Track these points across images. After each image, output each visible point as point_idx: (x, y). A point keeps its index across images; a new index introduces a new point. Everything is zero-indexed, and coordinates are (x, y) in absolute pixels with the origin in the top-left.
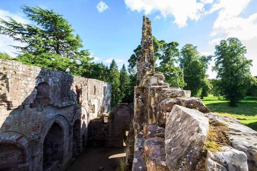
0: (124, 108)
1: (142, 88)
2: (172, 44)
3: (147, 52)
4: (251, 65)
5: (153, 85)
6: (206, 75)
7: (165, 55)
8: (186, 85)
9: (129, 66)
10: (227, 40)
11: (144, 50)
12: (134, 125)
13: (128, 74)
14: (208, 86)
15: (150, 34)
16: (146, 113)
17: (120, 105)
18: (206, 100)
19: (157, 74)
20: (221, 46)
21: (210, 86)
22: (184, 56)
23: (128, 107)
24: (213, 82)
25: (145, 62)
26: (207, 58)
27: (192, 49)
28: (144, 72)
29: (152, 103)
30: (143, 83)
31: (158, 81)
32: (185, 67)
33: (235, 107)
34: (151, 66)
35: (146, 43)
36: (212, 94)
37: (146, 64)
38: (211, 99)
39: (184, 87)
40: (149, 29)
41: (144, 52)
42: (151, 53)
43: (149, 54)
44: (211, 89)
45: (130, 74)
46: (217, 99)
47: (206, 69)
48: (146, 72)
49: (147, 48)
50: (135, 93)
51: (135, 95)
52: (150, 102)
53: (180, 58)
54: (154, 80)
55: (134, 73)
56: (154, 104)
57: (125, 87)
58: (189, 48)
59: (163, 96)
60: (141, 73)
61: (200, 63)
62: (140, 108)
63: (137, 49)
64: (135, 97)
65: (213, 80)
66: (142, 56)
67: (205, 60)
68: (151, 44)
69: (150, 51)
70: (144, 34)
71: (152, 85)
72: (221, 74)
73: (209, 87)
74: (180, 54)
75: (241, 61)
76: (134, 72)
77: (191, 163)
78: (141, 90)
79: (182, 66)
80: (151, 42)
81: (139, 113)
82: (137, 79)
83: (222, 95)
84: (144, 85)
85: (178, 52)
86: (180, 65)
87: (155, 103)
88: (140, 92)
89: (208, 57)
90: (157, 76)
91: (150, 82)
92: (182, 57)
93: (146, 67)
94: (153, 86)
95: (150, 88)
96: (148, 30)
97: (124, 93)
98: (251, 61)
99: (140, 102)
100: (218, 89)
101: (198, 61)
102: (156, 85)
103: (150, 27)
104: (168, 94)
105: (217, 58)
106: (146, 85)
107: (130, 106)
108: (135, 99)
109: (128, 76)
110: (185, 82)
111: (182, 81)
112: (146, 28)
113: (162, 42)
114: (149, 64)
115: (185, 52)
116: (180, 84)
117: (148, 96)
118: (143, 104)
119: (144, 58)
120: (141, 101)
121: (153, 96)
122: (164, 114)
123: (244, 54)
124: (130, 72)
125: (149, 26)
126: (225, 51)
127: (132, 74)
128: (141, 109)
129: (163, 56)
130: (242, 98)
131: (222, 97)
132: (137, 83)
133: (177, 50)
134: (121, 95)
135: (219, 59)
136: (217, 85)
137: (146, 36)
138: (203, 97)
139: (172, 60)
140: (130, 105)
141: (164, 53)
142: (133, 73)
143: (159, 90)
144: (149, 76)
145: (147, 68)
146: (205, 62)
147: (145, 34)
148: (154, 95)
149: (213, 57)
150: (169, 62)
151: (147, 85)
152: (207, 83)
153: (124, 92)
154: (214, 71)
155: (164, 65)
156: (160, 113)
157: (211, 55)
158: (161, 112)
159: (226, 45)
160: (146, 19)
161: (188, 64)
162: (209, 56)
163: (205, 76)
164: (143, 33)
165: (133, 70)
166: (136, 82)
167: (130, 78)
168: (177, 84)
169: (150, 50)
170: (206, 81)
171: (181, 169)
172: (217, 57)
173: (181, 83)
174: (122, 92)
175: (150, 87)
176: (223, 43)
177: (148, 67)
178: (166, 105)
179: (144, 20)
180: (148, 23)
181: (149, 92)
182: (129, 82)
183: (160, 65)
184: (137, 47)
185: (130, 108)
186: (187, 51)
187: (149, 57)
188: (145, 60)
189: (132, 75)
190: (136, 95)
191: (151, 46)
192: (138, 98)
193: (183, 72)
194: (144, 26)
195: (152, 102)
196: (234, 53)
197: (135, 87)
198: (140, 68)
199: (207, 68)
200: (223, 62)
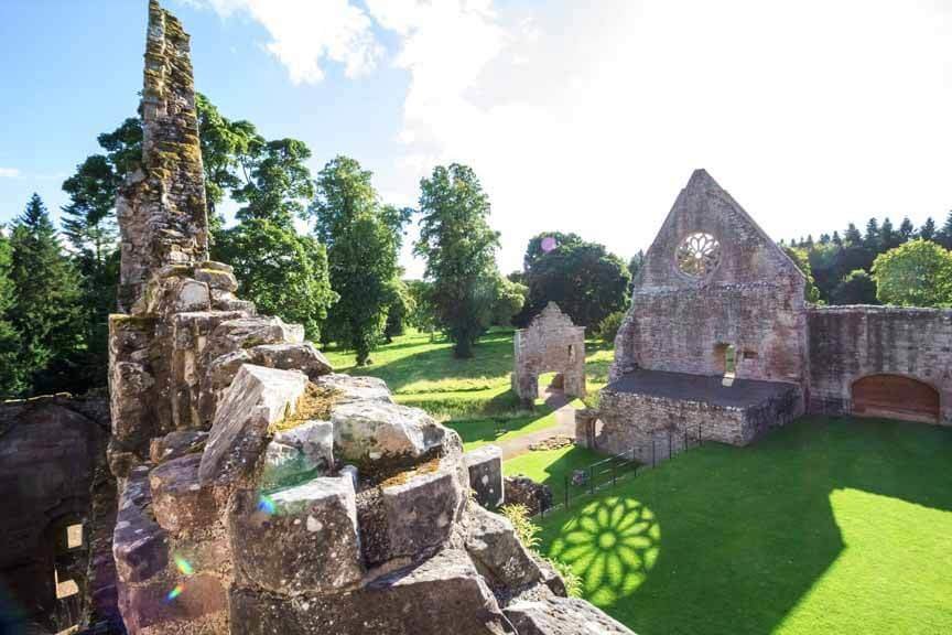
0: (49, 417)
1: (145, 320)
2: (284, 145)
3: (170, 164)
4: (498, 244)
5: (193, 309)
6: (398, 269)
7: (260, 182)
8: (337, 301)
9: (71, 210)
10: (450, 168)
11: (156, 155)
12: (113, 462)
13: (68, 248)
14: (405, 301)
15: (185, 91)
16: (166, 411)
17: (21, 408)
18: (400, 347)
19: (206, 270)
20: (436, 183)
21: (408, 301)
22: (332, 196)
23: (73, 409)
24: (417, 288)
25: (160, 210)
26: (399, 214)
27: (356, 180)
28: (159, 251)
29: (189, 370)
30: (150, 302)
31: (211, 296)
32: (332, 237)
33: (468, 357)
34: (193, 227)
35: (166, 124)
36: (415, 326)
37: (166, 217)
38: (412, 342)
39: (330, 306)
40: (183, 69)
41: (158, 162)
42: (190, 175)
43: (183, 176)
44: (410, 310)
45: (78, 250)
46: (427, 340)
47: (397, 250)
48: (170, 250)
49: (170, 148)
50: (111, 341)
51: (113, 353)
52: (182, 368)
53: (317, 204)
54: (193, 292)
55: (102, 247)
56: (194, 373)
57: (47, 316)
58: (348, 172)
59: (222, 346)
60: (143, 251)
61: (381, 229)
62: (141, 396)
63: (120, 135)
64: (113, 358)
65: (417, 283)
66: (145, 181)
67: (393, 218)
68: (191, 137)
69: (184, 163)
70: (154, 83)
71: (188, 311)
72: (435, 267)
73: (407, 306)
74: (315, 187)
75: (480, 233)
76: (101, 240)
77: (244, 461)
78: (141, 327)
79: (323, 232)
80: (188, 125)
81: (136, 414)
82: (123, 279)
83: (438, 327)
84: (154, 309)
85: (308, 182)
86: (318, 228)
87: (200, 370)
88: (136, 335)
89: (401, 211)
90: (206, 278)
91: (179, 299)
92: (323, 199)
93: (170, 228)
94: (190, 315)
95: (176, 320)
96: (173, 70)
97: (46, 342)
98: (498, 234)
99: (136, 372)
100: (428, 310)
101: (375, 220)
102: (203, 308)
103: (186, 59)
104: (236, 338)
105: (426, 219)
106: (163, 309)
107: (88, 403)
108: (115, 367)
109: (67, 258)
110: (333, 289)
111: (323, 287)
112: (167, 60)
113: (244, 128)
114: (183, 216)
115: (333, 183)
116: (315, 296)
117: (172, 348)
118: (150, 382)
119: (159, 188)
120: (141, 369)
121: (189, 349)
122: (218, 394)
123: (486, 215)
124: (76, 239)
125: (178, 54)
126: (444, 198)
127: (94, 249)
128: (143, 401)
129: (250, 187)
130: (483, 334)
131: (437, 334)
132: (121, 296)
133: (304, 173)
134: (26, 356)
135: (430, 219)
136: (425, 297)
137: (168, 95)
138: (392, 339)
139: (286, 208)
140: (84, 400)
141: (254, 176)
142: (98, 244)
143: (212, 325)
144: (175, 275)
145: (173, 232)
146: (395, 226)
147: (161, 85)
148: (194, 345)
149: (414, 214)
150: (274, 214)
151: (167, 310)
152: (400, 294)
153: (41, 341)
154: (419, 257)
155: (256, 226)
156: (207, 393)
157: (410, 207)
158: (211, 391)
159: (447, 182)
160: (163, 17)
161: (344, 226)
162: (406, 209)
163: (393, 269)
164: (150, 79)
165: (99, 233)
166: (119, 290)
167: (78, 268)
168: (308, 297)
169: (184, 159)
170: (399, 286)
171: (224, 476)
172: (424, 215)
173: (320, 292)
174: (29, 341)
175: (179, 316)
176: (440, 174)
177: (176, 229)
178: (224, 368)
179: (154, 19)
180: (177, 39)
181: (174, 335)
182: (72, 290)
183: (238, 222)
184: (120, 126)
185: (85, 414)
186: (340, 182)
187: (182, 190)
188: (160, 200)
189: (90, 253)
190: (116, 351)
191: (190, 142)
192: (130, 359)
193: (326, 256)
194: (152, 46)
195: (187, 366)
196: (464, 208)
197: (112, 316)
198: (135, 230)
199: (399, 245)
200: (440, 230)
